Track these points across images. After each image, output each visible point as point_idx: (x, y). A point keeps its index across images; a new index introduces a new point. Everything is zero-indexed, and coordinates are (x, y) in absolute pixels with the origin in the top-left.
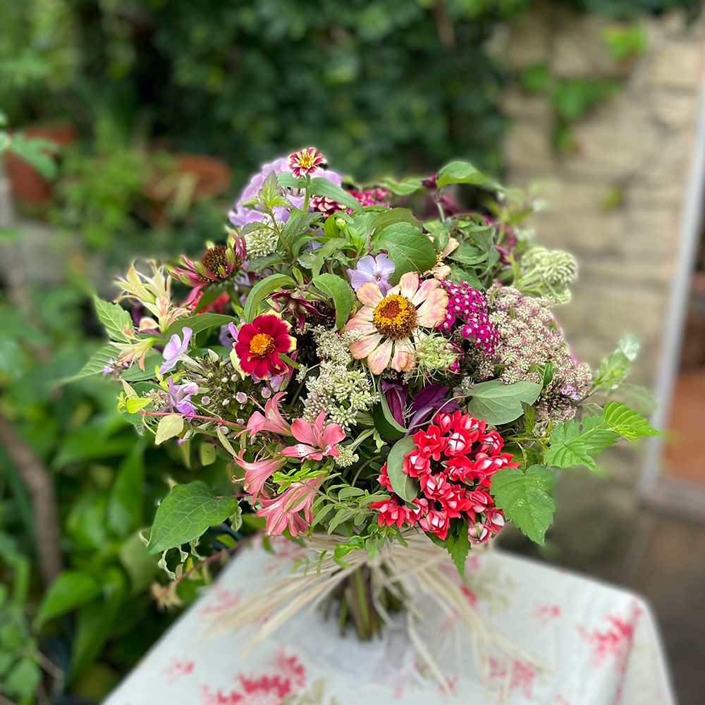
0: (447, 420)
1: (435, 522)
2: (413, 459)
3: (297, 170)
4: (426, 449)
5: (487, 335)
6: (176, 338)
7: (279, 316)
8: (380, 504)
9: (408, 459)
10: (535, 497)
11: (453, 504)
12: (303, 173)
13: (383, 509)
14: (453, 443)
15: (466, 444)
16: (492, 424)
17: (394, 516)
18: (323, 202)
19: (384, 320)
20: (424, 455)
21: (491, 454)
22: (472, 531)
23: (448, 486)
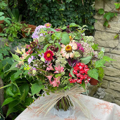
0: (78, 64)
1: (80, 81)
2: (74, 71)
3: (47, 27)
4: (76, 69)
5: (83, 49)
6: (30, 58)
7: (51, 50)
8: (70, 79)
9: (73, 71)
10: (95, 73)
11: (82, 77)
12: (48, 27)
13: (71, 80)
14: (80, 67)
15: (82, 67)
16: (85, 64)
17: (73, 81)
18: (49, 32)
19: (67, 50)
20: (76, 70)
21: (86, 68)
22: (85, 82)
23: (81, 75)
